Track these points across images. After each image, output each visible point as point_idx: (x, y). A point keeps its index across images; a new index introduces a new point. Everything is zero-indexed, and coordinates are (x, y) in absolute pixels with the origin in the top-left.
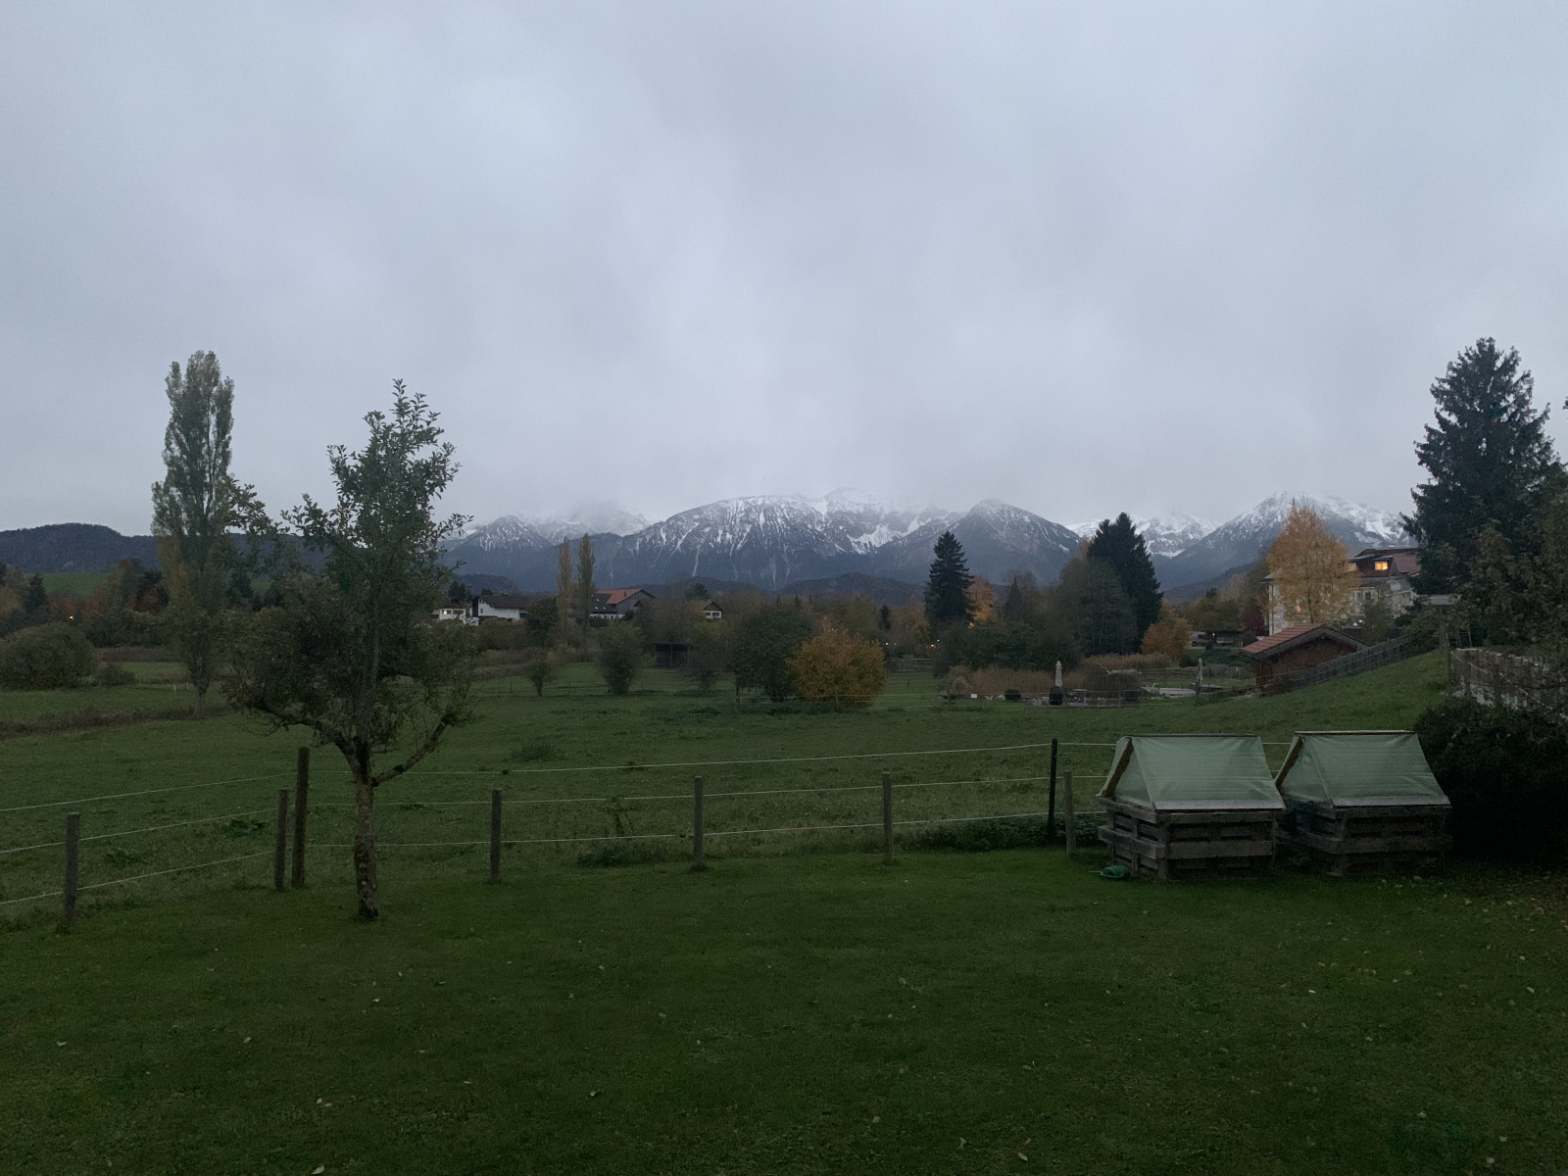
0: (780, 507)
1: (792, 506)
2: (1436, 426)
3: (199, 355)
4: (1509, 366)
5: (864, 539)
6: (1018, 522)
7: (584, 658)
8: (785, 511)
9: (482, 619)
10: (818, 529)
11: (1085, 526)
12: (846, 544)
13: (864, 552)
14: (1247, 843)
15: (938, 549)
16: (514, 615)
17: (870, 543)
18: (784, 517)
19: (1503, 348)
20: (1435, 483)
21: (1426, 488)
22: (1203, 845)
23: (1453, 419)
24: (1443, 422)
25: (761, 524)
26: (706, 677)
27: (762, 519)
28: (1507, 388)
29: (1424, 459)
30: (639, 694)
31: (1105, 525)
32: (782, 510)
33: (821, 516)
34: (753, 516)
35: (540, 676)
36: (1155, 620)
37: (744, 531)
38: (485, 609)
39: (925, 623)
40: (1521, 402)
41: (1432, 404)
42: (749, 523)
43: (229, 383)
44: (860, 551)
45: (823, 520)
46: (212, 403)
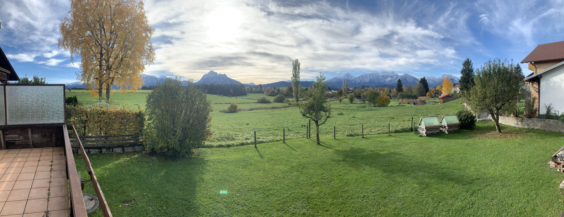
2: (463, 69)
3: (296, 59)
4: (470, 62)
5: (387, 79)
6: (410, 77)
7: (346, 98)
9: (332, 92)
11: (419, 78)
12: (384, 80)
14: (436, 131)
15: (398, 81)
16: (336, 91)
19: (470, 60)
20: (462, 76)
21: (461, 76)
22: (431, 131)
23: (464, 68)
24: (463, 68)
26: (364, 101)
27: (372, 77)
28: (470, 65)
29: (461, 73)
30: (354, 103)
31: (422, 79)
35: (340, 101)
36: (428, 92)
38: (333, 91)
39: (396, 92)
40: (472, 67)
41: (462, 66)
43: (300, 63)
44: (386, 81)
46: (297, 66)
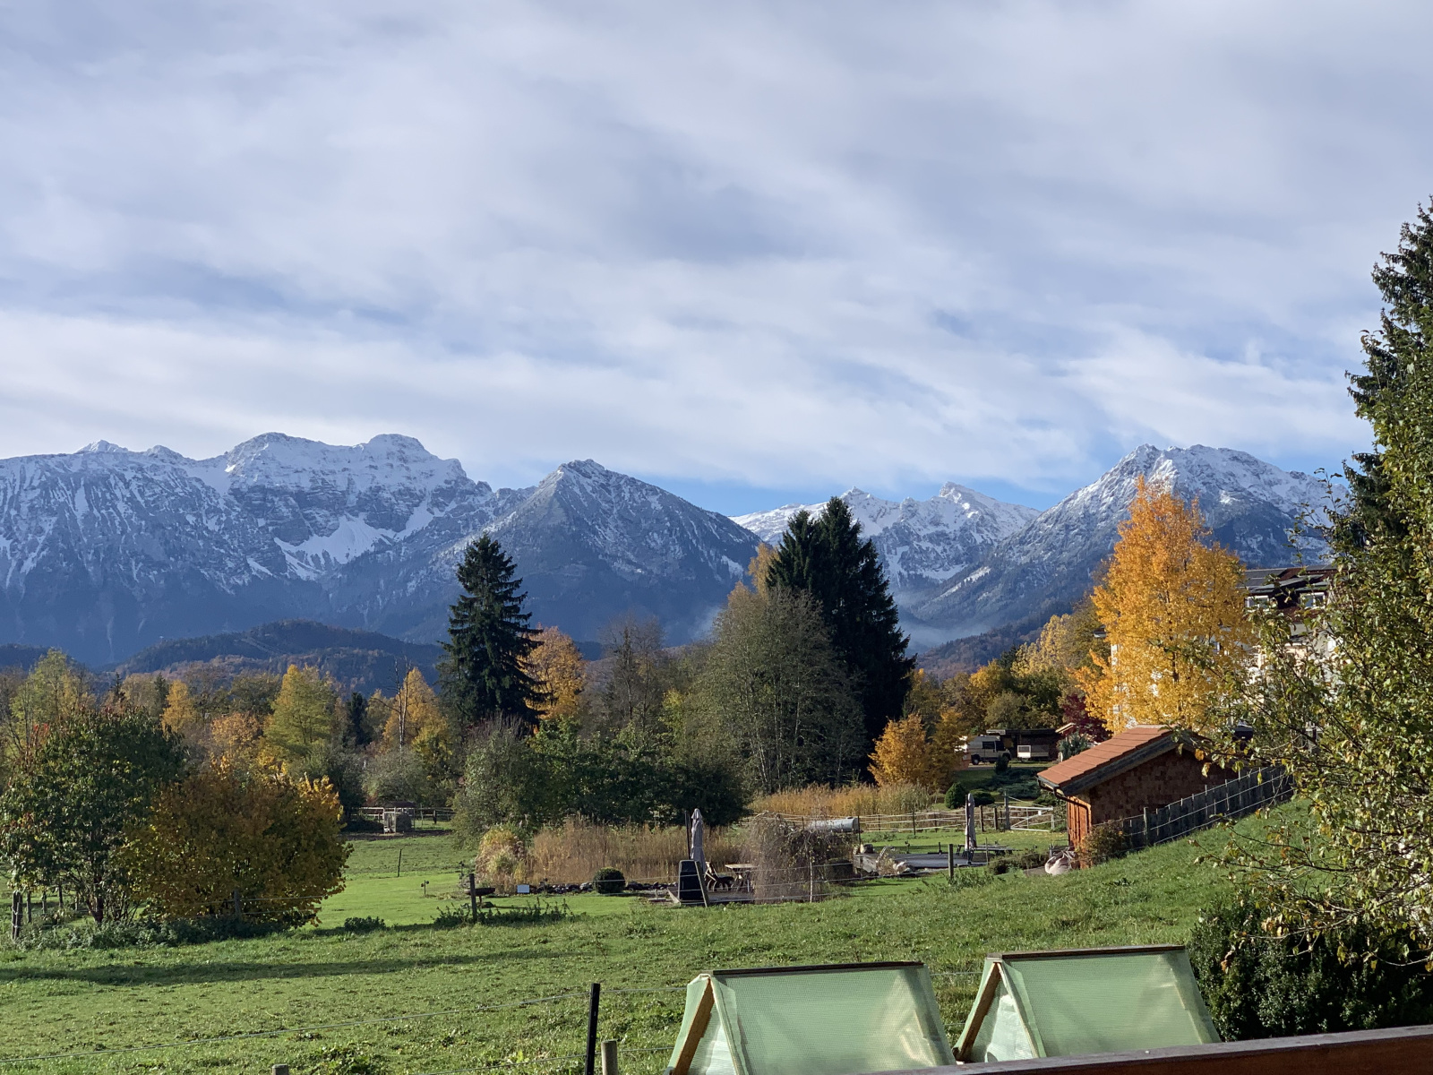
0: (122, 478)
1: (149, 475)
5: (314, 546)
6: (638, 510)
8: (134, 487)
10: (212, 525)
13: (313, 577)
15: (466, 573)
17: (325, 554)
18: (132, 499)
25: (79, 516)
31: (800, 523)
32: (127, 485)
33: (216, 496)
34: (59, 497)
36: (897, 715)
37: (41, 531)
42: (51, 512)
44: (302, 574)
45: (222, 506)
